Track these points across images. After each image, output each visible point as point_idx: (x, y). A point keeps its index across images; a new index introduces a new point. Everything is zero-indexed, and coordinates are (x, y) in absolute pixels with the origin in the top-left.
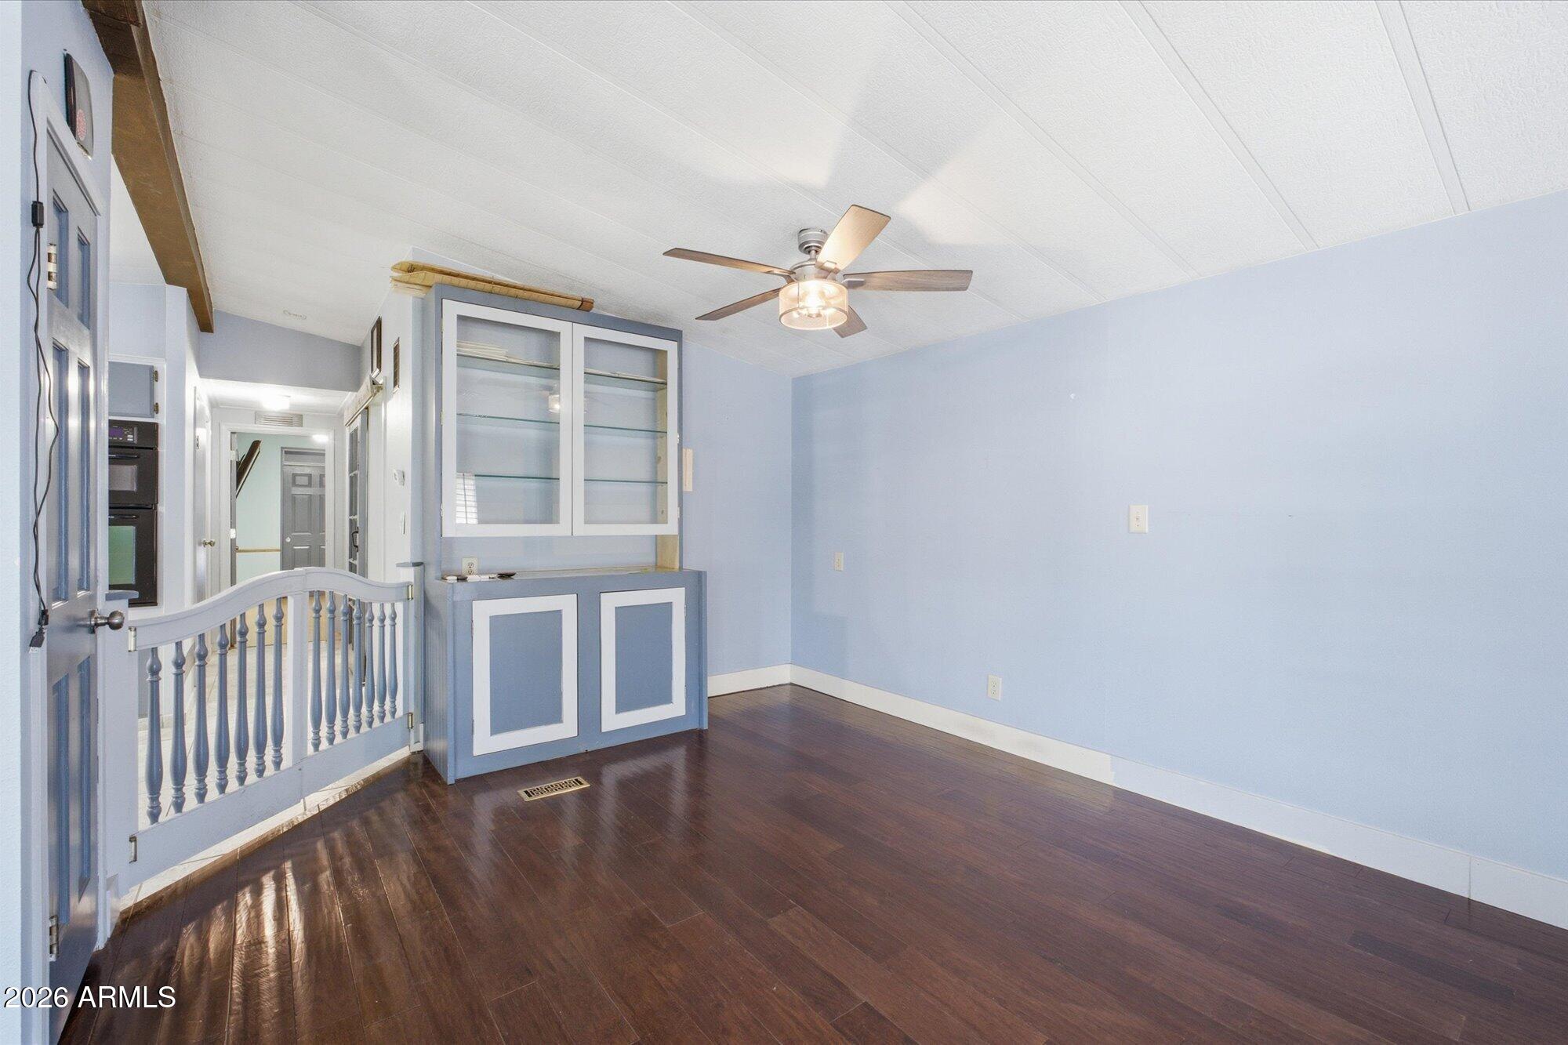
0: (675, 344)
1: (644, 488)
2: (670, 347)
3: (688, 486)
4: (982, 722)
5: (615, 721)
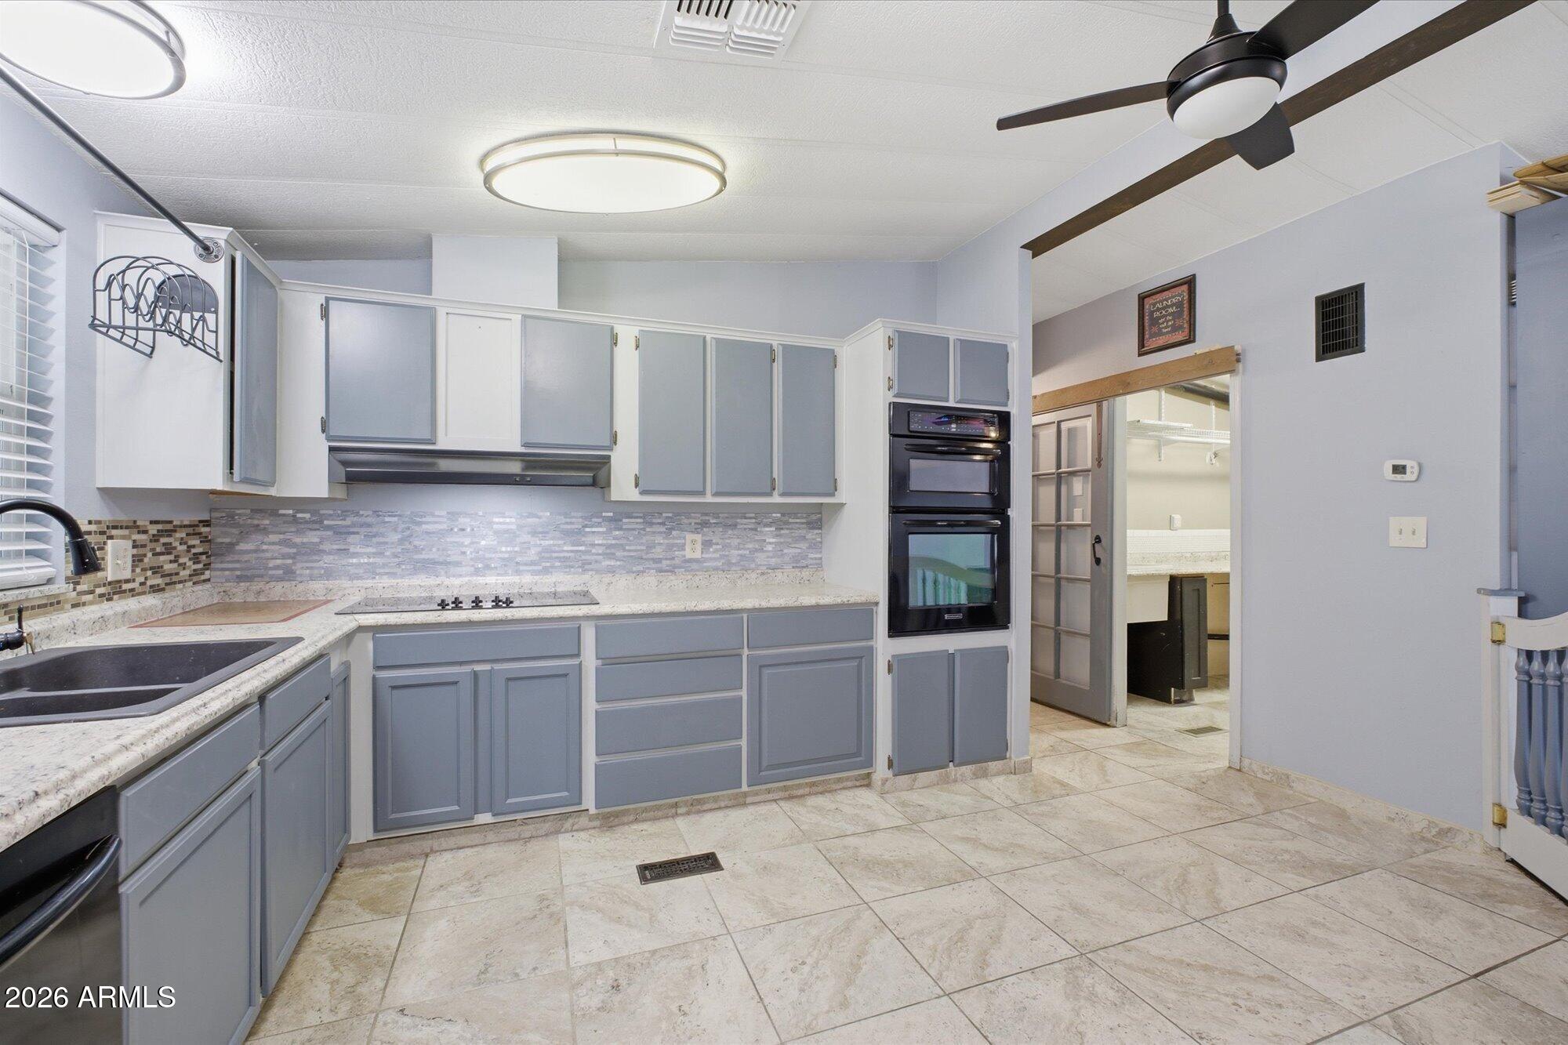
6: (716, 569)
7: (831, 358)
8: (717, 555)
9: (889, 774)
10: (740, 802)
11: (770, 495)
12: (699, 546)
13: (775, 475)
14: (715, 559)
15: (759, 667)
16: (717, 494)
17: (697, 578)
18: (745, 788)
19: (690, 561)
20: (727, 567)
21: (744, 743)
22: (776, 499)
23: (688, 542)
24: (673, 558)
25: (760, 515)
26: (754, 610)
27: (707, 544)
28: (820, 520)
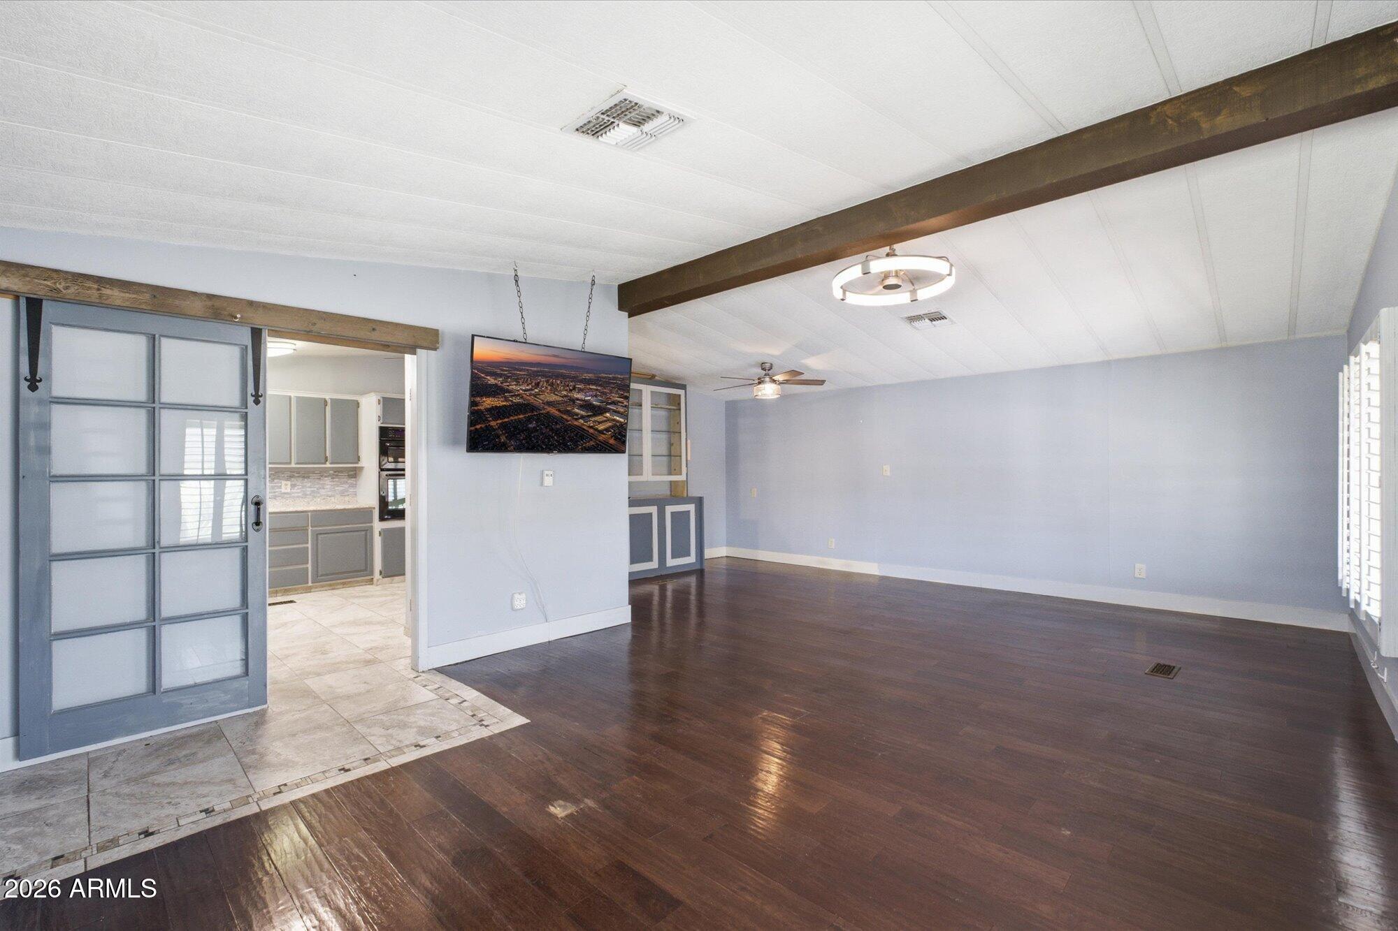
0: (684, 391)
1: (665, 459)
2: (681, 392)
3: (689, 459)
4: (826, 559)
5: (671, 562)
6: (298, 497)
7: (357, 404)
8: (299, 491)
9: (381, 577)
10: (308, 590)
11: (325, 463)
12: (289, 486)
13: (328, 455)
14: (298, 493)
15: (317, 535)
16: (297, 463)
17: (287, 501)
18: (310, 584)
19: (285, 493)
20: (305, 495)
21: (309, 566)
22: (328, 465)
23: (283, 485)
24: (275, 492)
25: (322, 474)
26: (314, 511)
27: (293, 486)
28: (355, 474)
